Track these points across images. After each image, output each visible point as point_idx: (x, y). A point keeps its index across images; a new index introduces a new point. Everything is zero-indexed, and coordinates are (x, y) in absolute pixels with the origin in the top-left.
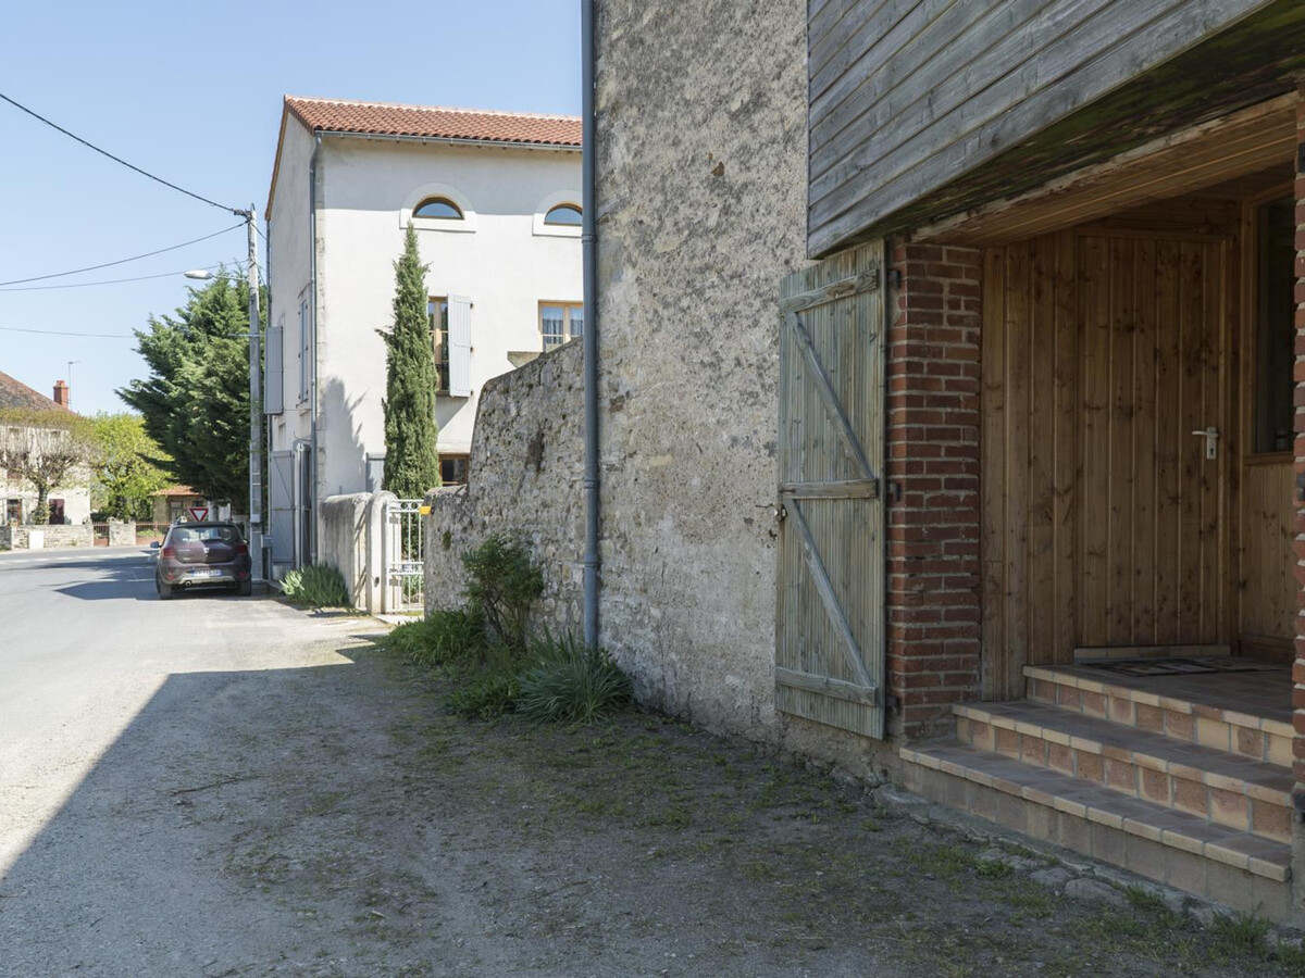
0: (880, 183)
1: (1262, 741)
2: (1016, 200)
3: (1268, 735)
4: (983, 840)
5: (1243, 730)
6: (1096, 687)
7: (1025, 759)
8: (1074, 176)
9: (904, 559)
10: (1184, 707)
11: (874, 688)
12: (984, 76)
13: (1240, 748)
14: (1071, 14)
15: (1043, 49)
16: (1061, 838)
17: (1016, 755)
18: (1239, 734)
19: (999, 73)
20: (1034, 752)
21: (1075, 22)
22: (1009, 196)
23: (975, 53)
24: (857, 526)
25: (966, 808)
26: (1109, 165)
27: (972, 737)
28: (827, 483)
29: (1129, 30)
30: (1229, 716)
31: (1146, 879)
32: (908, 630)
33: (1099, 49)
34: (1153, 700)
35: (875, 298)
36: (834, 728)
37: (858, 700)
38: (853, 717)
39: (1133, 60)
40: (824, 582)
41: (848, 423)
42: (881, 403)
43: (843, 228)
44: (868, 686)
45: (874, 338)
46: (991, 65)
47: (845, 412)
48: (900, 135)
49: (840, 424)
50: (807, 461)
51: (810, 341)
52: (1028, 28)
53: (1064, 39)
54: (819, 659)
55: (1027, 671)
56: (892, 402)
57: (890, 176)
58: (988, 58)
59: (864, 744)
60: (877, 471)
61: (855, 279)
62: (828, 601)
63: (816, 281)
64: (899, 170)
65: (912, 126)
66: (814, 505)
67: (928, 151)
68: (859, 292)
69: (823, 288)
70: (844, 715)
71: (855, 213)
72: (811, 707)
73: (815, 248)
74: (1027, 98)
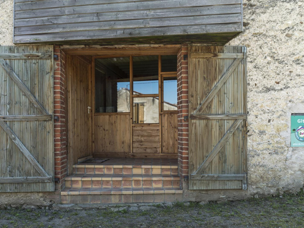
0: (65, 30)
1: (151, 170)
2: (103, 47)
3: (152, 169)
4: (105, 207)
5: (145, 169)
6: (102, 166)
7: (93, 187)
8: (123, 46)
9: (60, 138)
10: (130, 167)
11: (51, 177)
12: (126, 17)
13: (145, 173)
14: (163, 14)
15: (151, 18)
16: (123, 201)
17: (90, 187)
18: (144, 170)
19: (133, 18)
20: (97, 184)
21: (163, 16)
22: (101, 45)
23: (120, 10)
24: (40, 129)
25: (89, 202)
26: (134, 46)
27: (72, 186)
28: (24, 116)
29: (183, 24)
30: (143, 166)
31: (149, 203)
32: (61, 158)
33: (173, 25)
34: (121, 167)
35: (49, 61)
36: (27, 192)
37: (43, 182)
38: (40, 187)
39: (185, 31)
40: (23, 147)
41: (35, 97)
42: (52, 93)
43: (43, 38)
44: (48, 177)
45: (48, 73)
46: (129, 15)
47: (33, 94)
48: (80, 20)
49: (32, 98)
50: (10, 108)
51: (12, 69)
52: (145, 12)
53: (160, 19)
54: (20, 172)
55: (74, 166)
56: (55, 93)
57: (74, 30)
58: (127, 13)
59: (41, 195)
60: (51, 113)
61: (40, 54)
62: (27, 153)
63: (16, 51)
64: (79, 29)
65: (87, 19)
66: (16, 122)
67: (97, 28)
68: (41, 58)
69: (21, 54)
70: (34, 187)
71: (51, 36)
72: (16, 188)
73: (20, 40)
74: (145, 28)
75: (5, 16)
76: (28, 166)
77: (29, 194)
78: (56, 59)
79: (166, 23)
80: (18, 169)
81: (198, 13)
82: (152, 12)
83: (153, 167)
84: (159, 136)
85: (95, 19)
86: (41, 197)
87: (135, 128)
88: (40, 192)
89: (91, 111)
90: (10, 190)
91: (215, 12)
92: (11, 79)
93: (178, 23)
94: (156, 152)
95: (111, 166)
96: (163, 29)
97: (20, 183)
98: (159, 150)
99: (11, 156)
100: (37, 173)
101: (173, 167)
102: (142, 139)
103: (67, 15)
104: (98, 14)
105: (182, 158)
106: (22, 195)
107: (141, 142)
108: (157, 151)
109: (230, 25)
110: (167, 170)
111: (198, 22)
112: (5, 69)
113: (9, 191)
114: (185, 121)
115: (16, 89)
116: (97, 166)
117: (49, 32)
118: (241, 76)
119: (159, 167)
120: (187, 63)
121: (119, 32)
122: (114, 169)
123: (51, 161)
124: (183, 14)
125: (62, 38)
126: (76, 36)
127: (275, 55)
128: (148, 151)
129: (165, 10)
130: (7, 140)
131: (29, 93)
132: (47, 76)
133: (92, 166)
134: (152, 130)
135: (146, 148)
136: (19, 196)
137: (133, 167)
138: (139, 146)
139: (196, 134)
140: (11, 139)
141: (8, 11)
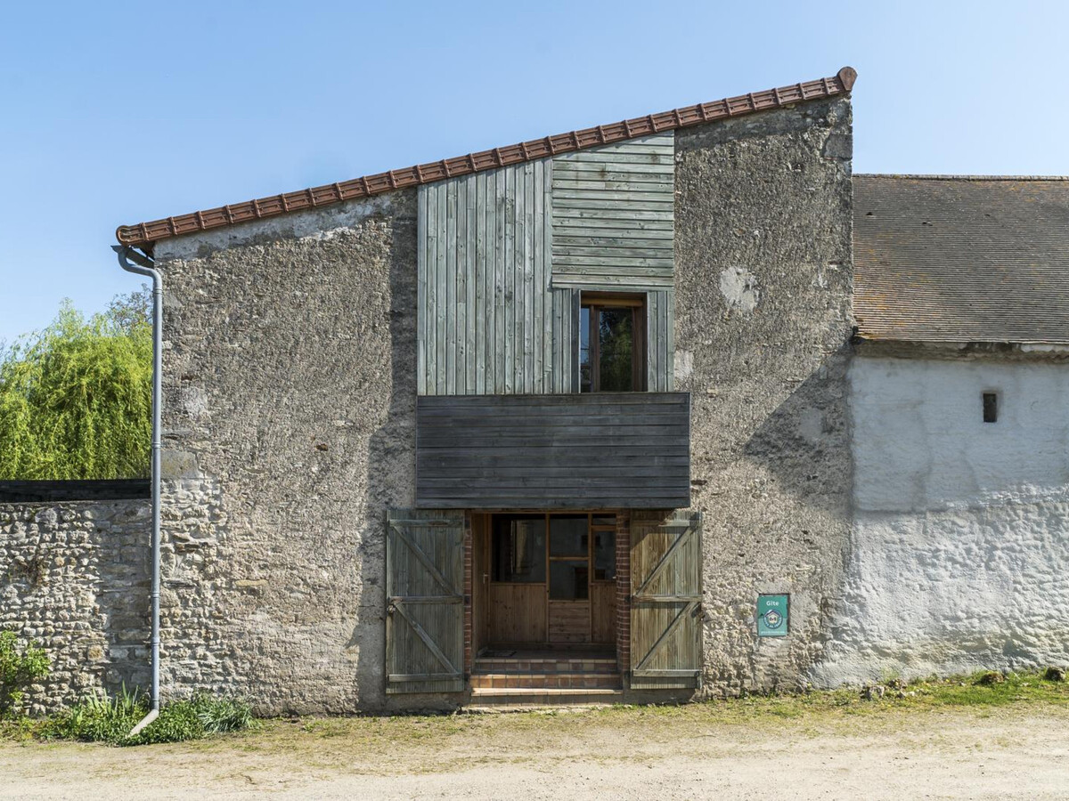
0: (483, 496)
1: (580, 665)
3: (582, 664)
5: (573, 664)
6: (515, 661)
10: (554, 661)
11: (461, 673)
12: (558, 484)
13: (573, 669)
14: (601, 484)
15: (587, 488)
19: (566, 486)
21: (602, 486)
23: (551, 476)
24: (447, 613)
28: (428, 597)
29: (624, 497)
30: (571, 661)
33: (612, 497)
34: (541, 661)
35: (459, 529)
36: (428, 693)
37: (450, 679)
38: (446, 687)
39: (626, 504)
40: (427, 636)
41: (441, 574)
42: (462, 568)
43: (454, 504)
44: (457, 673)
45: (457, 544)
46: (561, 482)
47: (439, 569)
48: (503, 484)
49: (438, 575)
50: (410, 587)
51: (413, 539)
52: (581, 480)
53: (598, 489)
54: (421, 667)
55: (477, 661)
56: (466, 567)
57: (495, 496)
58: (560, 480)
59: (445, 696)
60: (460, 593)
61: (448, 521)
62: (431, 644)
63: (418, 516)
64: (501, 496)
65: (512, 484)
66: (417, 606)
67: (523, 496)
68: (450, 526)
69: (425, 521)
70: (439, 687)
71: (465, 501)
72: (415, 687)
73: (425, 504)
74: (580, 498)
75: (403, 471)
76: (431, 661)
77: (431, 696)
78: (467, 526)
79: (604, 494)
80: (420, 664)
81: (642, 485)
82: (589, 481)
83: (584, 661)
84: (588, 617)
85: (521, 485)
86: (446, 699)
87: (552, 606)
88: (443, 693)
89: (487, 578)
90: (409, 690)
91: (661, 485)
92: (412, 551)
93: (618, 494)
94: (584, 641)
95: (528, 661)
96: (601, 501)
97: (422, 682)
98: (589, 638)
99: (410, 648)
100: (443, 669)
101: (610, 661)
102: (564, 621)
103: (487, 478)
104: (524, 479)
105: (622, 649)
106: (422, 696)
107: (562, 626)
108: (585, 639)
109: (677, 500)
110: (602, 665)
111: (640, 494)
112: (403, 539)
113: (407, 691)
114: (626, 603)
115: (418, 563)
116: (507, 661)
117: (463, 496)
118: (694, 549)
119: (592, 661)
120: (629, 532)
121: (549, 502)
122: (532, 664)
123: (461, 654)
124: (624, 485)
125: (480, 504)
126: (498, 504)
127: (738, 522)
128: (573, 639)
129: (604, 479)
130: (406, 627)
131: (435, 569)
132: (457, 548)
133: (502, 661)
134: (580, 609)
135: (569, 635)
136: (419, 697)
137: (558, 662)
138: (559, 632)
139: (639, 621)
140: (411, 627)
141: (407, 465)
